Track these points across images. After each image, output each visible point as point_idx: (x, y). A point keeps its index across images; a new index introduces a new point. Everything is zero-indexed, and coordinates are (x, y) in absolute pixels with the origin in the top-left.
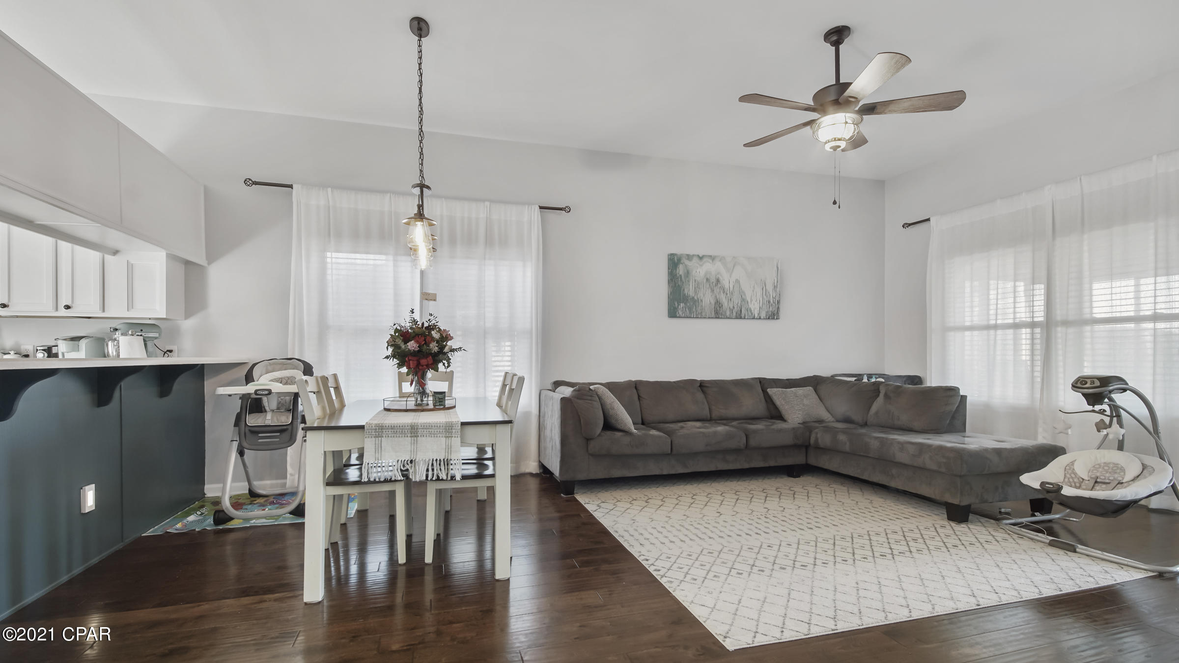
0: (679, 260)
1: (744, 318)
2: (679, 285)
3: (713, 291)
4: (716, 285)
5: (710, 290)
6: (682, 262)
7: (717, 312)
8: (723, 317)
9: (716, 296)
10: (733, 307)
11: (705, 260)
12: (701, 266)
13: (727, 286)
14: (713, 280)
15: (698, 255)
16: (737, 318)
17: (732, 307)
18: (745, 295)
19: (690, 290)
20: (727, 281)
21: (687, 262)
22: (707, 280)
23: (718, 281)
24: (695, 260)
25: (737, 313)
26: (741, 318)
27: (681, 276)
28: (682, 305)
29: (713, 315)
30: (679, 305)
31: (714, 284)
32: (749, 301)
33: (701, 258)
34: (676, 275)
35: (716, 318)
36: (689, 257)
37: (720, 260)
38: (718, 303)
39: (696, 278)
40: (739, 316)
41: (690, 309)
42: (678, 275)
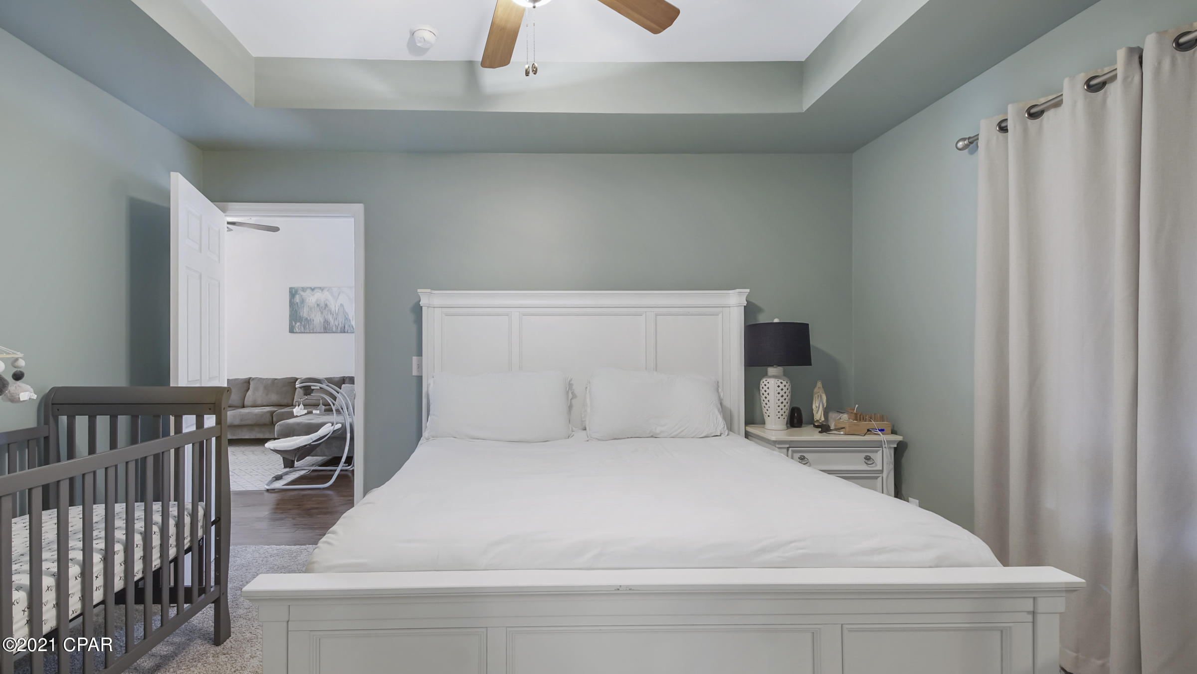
0: (296, 292)
1: (347, 332)
2: (297, 310)
3: (322, 313)
4: (325, 308)
5: (320, 312)
6: (298, 293)
7: (325, 328)
8: (330, 331)
9: (325, 317)
10: (339, 325)
11: (316, 290)
12: (313, 295)
13: (333, 309)
14: (322, 305)
15: (311, 288)
16: (341, 332)
17: (337, 324)
19: (304, 313)
20: (333, 305)
21: (302, 293)
22: (318, 305)
23: (326, 305)
24: (309, 291)
25: (341, 329)
26: (345, 332)
27: (297, 303)
28: (298, 324)
29: (322, 330)
30: (296, 324)
31: (323, 308)
32: (351, 319)
33: (313, 289)
34: (295, 302)
35: (325, 333)
36: (304, 289)
37: (328, 291)
38: (326, 322)
39: (309, 304)
40: (343, 331)
41: (304, 327)
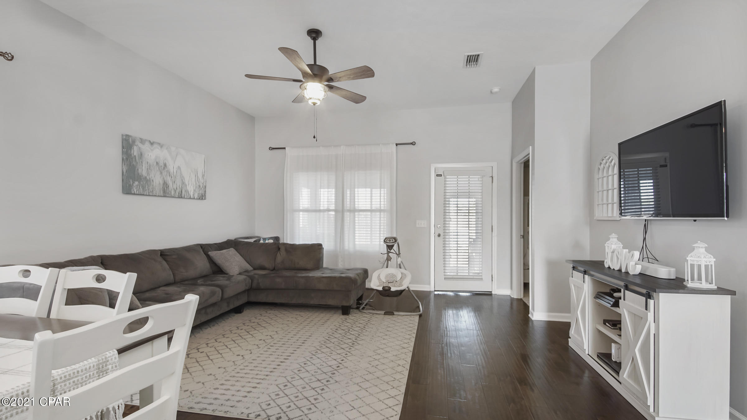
0: (134, 142)
1: (184, 198)
2: (133, 165)
3: (161, 173)
4: (164, 168)
5: (159, 172)
6: (136, 143)
7: (164, 192)
8: (169, 196)
9: (164, 178)
10: (177, 188)
11: (155, 146)
12: (152, 150)
13: (172, 171)
14: (161, 164)
15: (150, 141)
16: (179, 197)
17: (175, 188)
18: (184, 179)
19: (143, 171)
20: (171, 167)
21: (140, 145)
22: (157, 163)
23: (165, 165)
24: (147, 144)
25: (179, 193)
26: (182, 198)
27: (135, 156)
28: (136, 183)
29: (162, 194)
30: (133, 183)
31: (162, 168)
32: (187, 184)
33: (152, 144)
34: (131, 155)
35: (164, 196)
36: (142, 141)
37: (167, 149)
38: (165, 184)
39: (148, 161)
40: (180, 197)
41: (144, 188)
42: (133, 156)
